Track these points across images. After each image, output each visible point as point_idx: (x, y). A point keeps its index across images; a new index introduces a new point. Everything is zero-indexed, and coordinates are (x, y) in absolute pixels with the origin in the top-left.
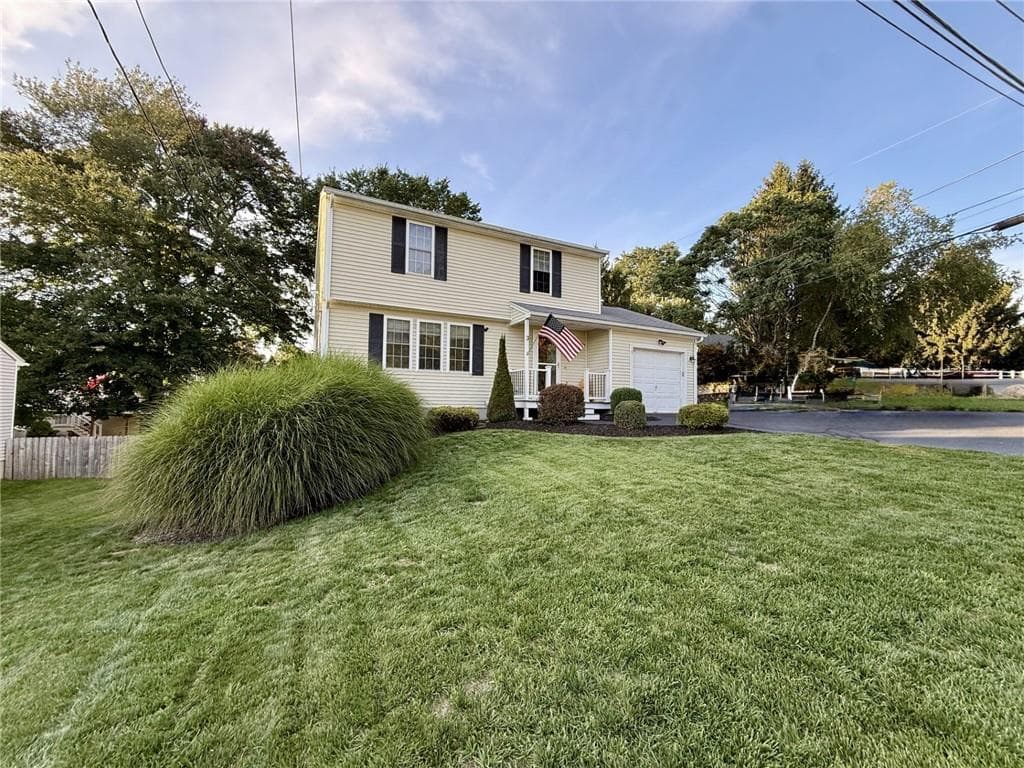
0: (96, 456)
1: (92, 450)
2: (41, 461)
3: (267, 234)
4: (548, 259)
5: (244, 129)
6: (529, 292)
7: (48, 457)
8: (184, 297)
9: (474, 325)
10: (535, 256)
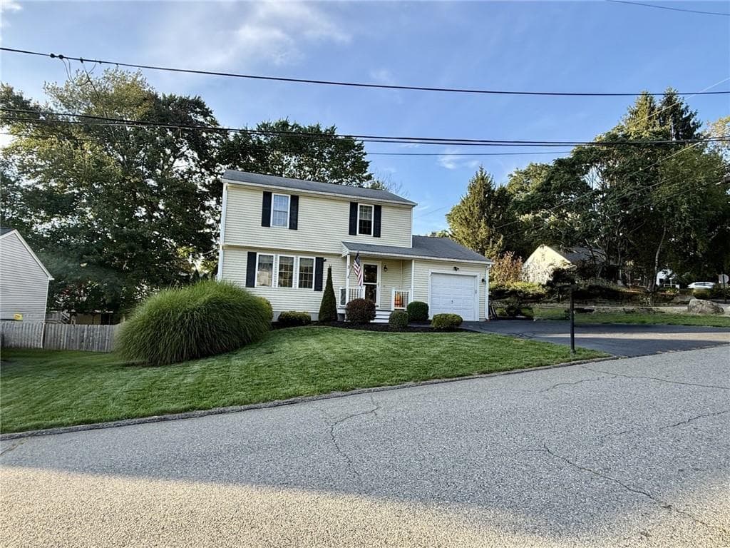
0: (87, 338)
1: (86, 333)
2: (59, 339)
3: (197, 176)
4: (371, 211)
5: (183, 97)
6: (355, 234)
7: (62, 337)
8: (140, 230)
9: (317, 258)
10: (360, 210)
